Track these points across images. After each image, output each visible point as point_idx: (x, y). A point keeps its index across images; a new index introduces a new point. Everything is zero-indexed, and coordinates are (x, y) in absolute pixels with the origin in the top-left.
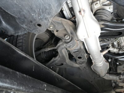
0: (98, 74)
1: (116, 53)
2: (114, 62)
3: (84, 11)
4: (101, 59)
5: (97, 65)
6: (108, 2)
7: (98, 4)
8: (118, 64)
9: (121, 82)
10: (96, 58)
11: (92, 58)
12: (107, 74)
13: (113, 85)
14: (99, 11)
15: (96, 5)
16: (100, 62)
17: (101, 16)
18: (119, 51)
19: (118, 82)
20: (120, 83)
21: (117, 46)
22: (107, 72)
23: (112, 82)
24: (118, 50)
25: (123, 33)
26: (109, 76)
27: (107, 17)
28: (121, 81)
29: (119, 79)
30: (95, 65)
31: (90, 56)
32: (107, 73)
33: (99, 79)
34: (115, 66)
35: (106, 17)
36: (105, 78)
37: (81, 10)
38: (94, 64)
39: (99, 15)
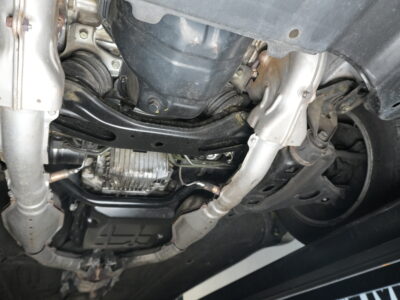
0: (18, 243)
1: (96, 189)
2: (81, 215)
3: (26, 22)
4: (39, 192)
5: (21, 211)
6: (114, 46)
7: (87, 32)
8: (90, 220)
9: (85, 279)
10: (21, 183)
11: (9, 182)
12: (48, 249)
13: (62, 290)
14: (83, 54)
15: (81, 31)
16: (34, 203)
17: (82, 71)
18: (104, 185)
19: (77, 279)
20: (83, 282)
21: (101, 171)
22: (50, 241)
23: (63, 277)
24: (101, 183)
25: (117, 138)
26: (54, 255)
27: (98, 81)
28: (85, 274)
29: (82, 269)
30: (16, 209)
31: (6, 172)
32: (51, 245)
33: (20, 263)
34: (82, 227)
35: (93, 79)
36: (41, 259)
37: (16, 14)
38: (13, 204)
39: (79, 65)
